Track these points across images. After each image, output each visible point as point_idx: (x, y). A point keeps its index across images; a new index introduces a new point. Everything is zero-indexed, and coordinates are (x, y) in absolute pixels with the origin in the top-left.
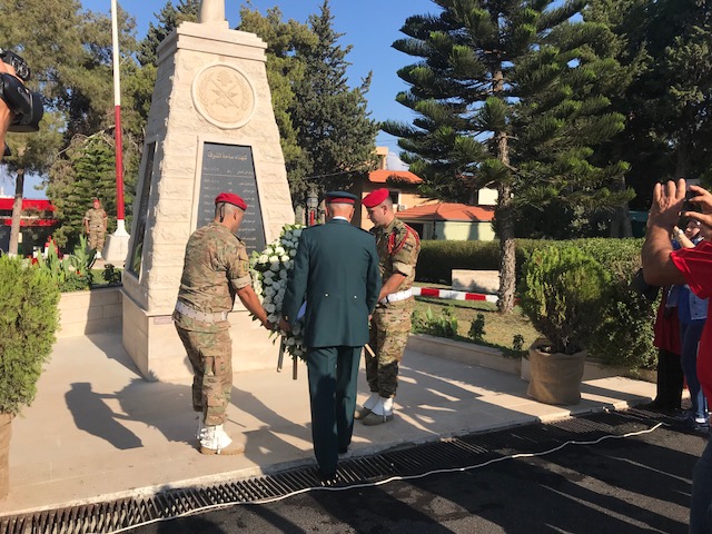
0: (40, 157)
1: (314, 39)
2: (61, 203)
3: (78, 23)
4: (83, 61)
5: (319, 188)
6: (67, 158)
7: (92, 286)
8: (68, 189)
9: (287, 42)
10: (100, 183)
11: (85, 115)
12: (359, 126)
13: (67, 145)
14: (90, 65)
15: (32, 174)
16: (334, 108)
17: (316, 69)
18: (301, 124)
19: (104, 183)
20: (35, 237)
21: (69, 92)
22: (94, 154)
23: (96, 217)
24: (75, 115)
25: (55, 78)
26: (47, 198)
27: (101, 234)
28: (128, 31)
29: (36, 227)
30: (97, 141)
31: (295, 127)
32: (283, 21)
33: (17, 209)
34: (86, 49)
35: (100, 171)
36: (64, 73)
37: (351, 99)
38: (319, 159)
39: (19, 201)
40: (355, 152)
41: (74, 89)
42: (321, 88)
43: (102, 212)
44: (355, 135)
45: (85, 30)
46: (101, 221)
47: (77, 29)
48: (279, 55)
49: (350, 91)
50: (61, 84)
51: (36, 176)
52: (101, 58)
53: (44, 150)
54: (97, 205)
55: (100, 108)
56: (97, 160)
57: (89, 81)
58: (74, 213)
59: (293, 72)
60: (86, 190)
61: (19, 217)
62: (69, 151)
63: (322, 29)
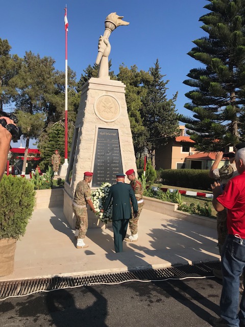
0: (36, 132)
1: (152, 78)
2: (43, 151)
3: (53, 76)
4: (54, 92)
5: (152, 144)
6: (46, 132)
7: (52, 187)
8: (46, 145)
9: (139, 80)
10: (59, 143)
11: (54, 114)
12: (171, 116)
13: (46, 126)
14: (57, 93)
15: (32, 139)
16: (160, 109)
17: (152, 91)
18: (145, 116)
19: (60, 143)
20: (32, 165)
21: (48, 104)
22: (57, 131)
23: (56, 158)
24: (50, 114)
25: (43, 99)
26: (38, 149)
27: (58, 165)
28: (72, 78)
29: (33, 161)
30: (58, 125)
31: (142, 118)
32: (138, 71)
33: (26, 153)
34: (56, 86)
35: (59, 137)
36: (47, 96)
37: (168, 104)
38: (153, 132)
39: (27, 150)
40: (169, 128)
41: (50, 103)
42: (154, 100)
43: (59, 155)
44: (169, 120)
45: (55, 79)
46: (57, 159)
47: (52, 79)
48: (136, 86)
49: (167, 100)
50: (45, 101)
51: (34, 139)
52: (61, 90)
53: (37, 129)
54: (56, 152)
55: (60, 111)
56: (58, 133)
57: (56, 99)
58: (48, 155)
59: (142, 93)
60: (53, 146)
61: (27, 156)
62: (47, 129)
63: (155, 73)
